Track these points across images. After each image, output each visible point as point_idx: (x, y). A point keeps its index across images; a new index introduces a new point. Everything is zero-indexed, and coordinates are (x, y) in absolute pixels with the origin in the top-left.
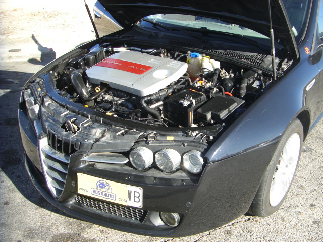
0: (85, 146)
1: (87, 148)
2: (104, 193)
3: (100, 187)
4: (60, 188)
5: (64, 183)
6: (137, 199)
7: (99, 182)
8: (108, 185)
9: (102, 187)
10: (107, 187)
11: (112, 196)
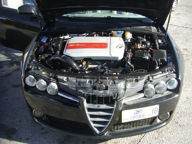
0: (121, 95)
1: (122, 95)
2: (139, 116)
3: (136, 113)
4: (104, 126)
5: (109, 121)
6: (156, 112)
7: (136, 111)
8: (142, 110)
9: (138, 113)
10: (141, 112)
11: (143, 116)
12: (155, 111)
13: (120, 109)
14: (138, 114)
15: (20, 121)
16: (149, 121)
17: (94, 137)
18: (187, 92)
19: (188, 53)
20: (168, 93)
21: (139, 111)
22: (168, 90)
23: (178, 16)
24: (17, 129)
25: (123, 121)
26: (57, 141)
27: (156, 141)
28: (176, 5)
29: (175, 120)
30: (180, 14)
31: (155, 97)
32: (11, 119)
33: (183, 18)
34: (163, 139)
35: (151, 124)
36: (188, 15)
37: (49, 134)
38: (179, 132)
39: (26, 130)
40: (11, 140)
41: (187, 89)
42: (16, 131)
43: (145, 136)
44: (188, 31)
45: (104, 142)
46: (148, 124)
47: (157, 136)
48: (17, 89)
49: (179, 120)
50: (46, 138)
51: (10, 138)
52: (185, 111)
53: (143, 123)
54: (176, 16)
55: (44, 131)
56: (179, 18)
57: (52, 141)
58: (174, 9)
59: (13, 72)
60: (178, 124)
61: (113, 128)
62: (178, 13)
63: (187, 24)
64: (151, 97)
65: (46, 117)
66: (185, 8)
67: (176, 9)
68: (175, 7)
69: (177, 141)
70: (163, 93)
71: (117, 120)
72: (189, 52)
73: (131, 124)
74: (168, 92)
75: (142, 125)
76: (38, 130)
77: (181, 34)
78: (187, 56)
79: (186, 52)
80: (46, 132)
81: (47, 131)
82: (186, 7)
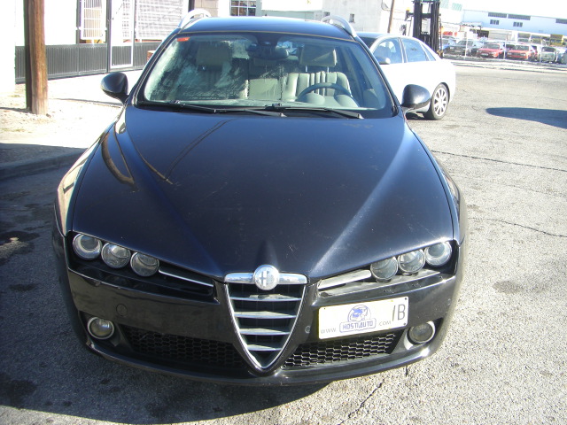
2: (359, 324)
3: (354, 315)
4: (274, 349)
5: (287, 336)
6: (401, 315)
7: (353, 309)
8: (367, 308)
9: (357, 316)
10: (364, 313)
11: (370, 323)
12: (399, 312)
13: (314, 304)
14: (359, 319)
15: (42, 365)
16: (384, 344)
17: (249, 380)
18: (480, 301)
19: (479, 216)
20: (429, 273)
21: (359, 311)
22: (427, 266)
23: (452, 132)
24: (35, 382)
25: (322, 336)
26: (146, 407)
27: (405, 403)
28: (445, 102)
29: (451, 360)
30: (458, 126)
31: (397, 281)
32: (17, 360)
33: (464, 136)
34: (423, 398)
35: (389, 351)
36: (478, 129)
37: (125, 393)
38: (461, 383)
39: (62, 384)
40: (22, 407)
41: (478, 294)
42: (35, 387)
43: (375, 395)
44: (479, 166)
45: (272, 409)
46: (382, 352)
47: (406, 394)
48: (25, 294)
49: (459, 358)
50: (117, 400)
51: (18, 403)
52: (476, 339)
53: (369, 347)
54: (446, 131)
55: (109, 386)
56: (455, 136)
57: (133, 408)
58: (441, 114)
59: (12, 255)
60: (460, 368)
61: (296, 358)
62: (452, 123)
63: (475, 150)
64: (389, 281)
65: (122, 338)
66: (469, 112)
67: (444, 114)
68: (444, 109)
69: (457, 403)
70: (416, 274)
71: (308, 332)
72: (481, 212)
73: (340, 348)
74: (428, 271)
75: (368, 355)
76: (96, 384)
77: (462, 172)
78: (477, 220)
79: (474, 213)
80: (116, 390)
81: (119, 386)
82: (472, 111)
